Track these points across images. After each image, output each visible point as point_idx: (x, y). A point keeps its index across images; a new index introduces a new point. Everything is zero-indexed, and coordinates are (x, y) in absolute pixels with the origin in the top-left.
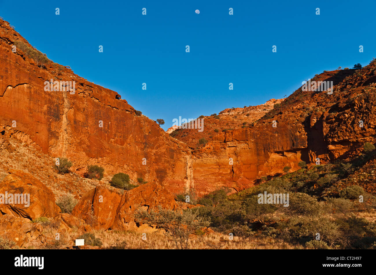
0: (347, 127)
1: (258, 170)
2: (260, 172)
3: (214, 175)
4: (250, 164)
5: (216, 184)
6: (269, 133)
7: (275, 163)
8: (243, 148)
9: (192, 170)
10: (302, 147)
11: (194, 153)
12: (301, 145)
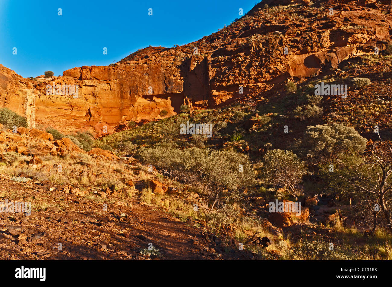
0: (241, 70)
1: (121, 115)
2: (123, 116)
3: (64, 117)
4: (112, 108)
5: (67, 128)
6: (138, 74)
7: (141, 108)
8: (104, 88)
9: (34, 109)
10: (178, 92)
11: (38, 87)
12: (177, 90)
